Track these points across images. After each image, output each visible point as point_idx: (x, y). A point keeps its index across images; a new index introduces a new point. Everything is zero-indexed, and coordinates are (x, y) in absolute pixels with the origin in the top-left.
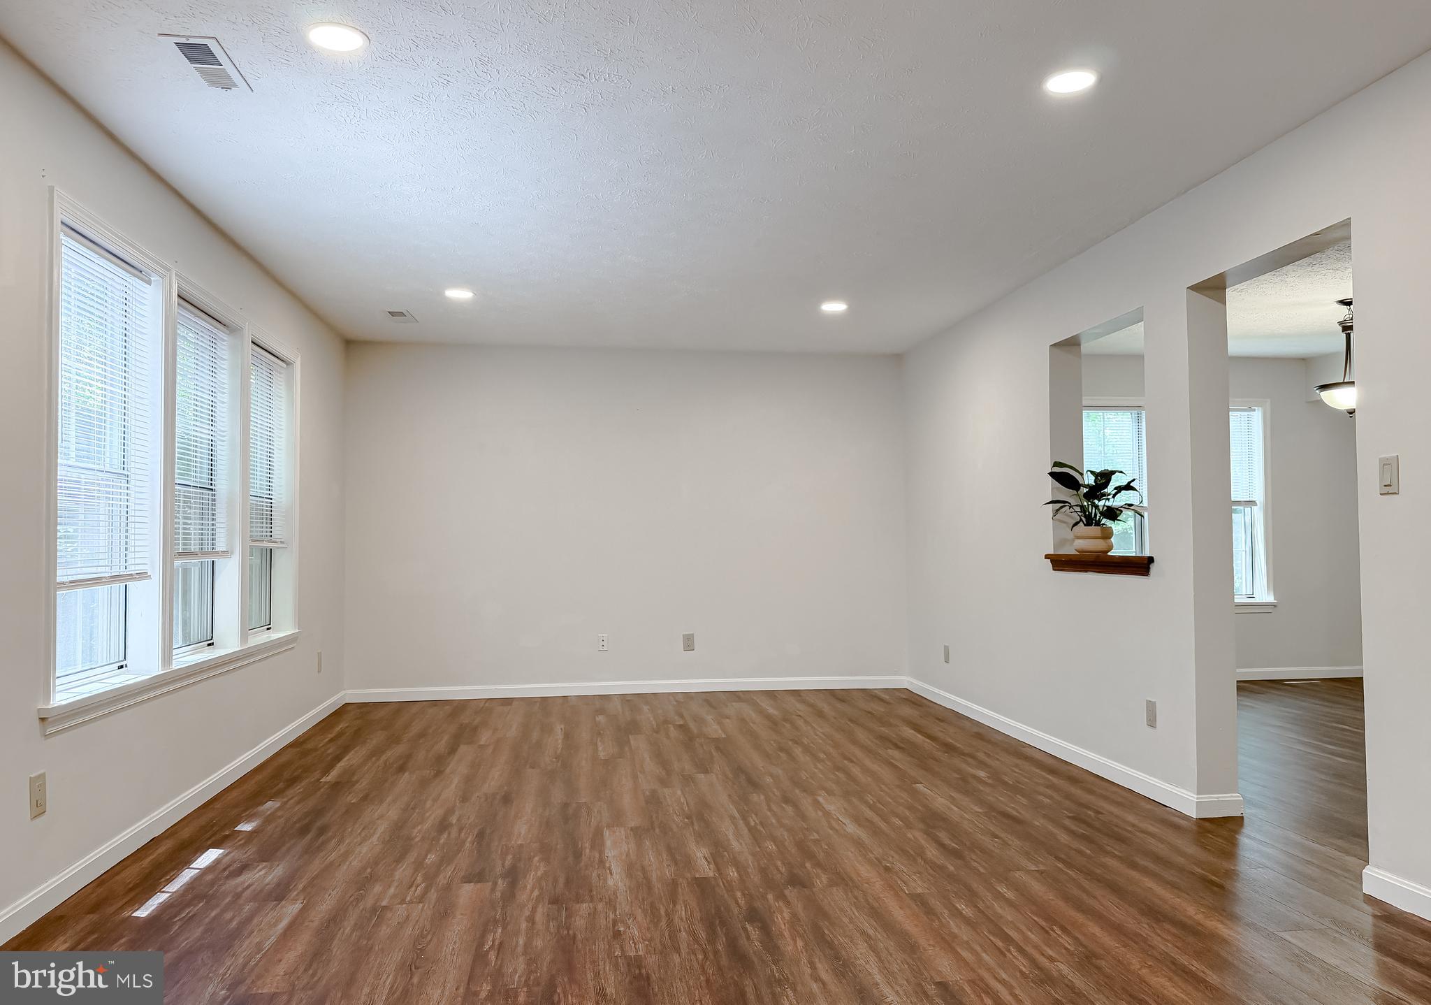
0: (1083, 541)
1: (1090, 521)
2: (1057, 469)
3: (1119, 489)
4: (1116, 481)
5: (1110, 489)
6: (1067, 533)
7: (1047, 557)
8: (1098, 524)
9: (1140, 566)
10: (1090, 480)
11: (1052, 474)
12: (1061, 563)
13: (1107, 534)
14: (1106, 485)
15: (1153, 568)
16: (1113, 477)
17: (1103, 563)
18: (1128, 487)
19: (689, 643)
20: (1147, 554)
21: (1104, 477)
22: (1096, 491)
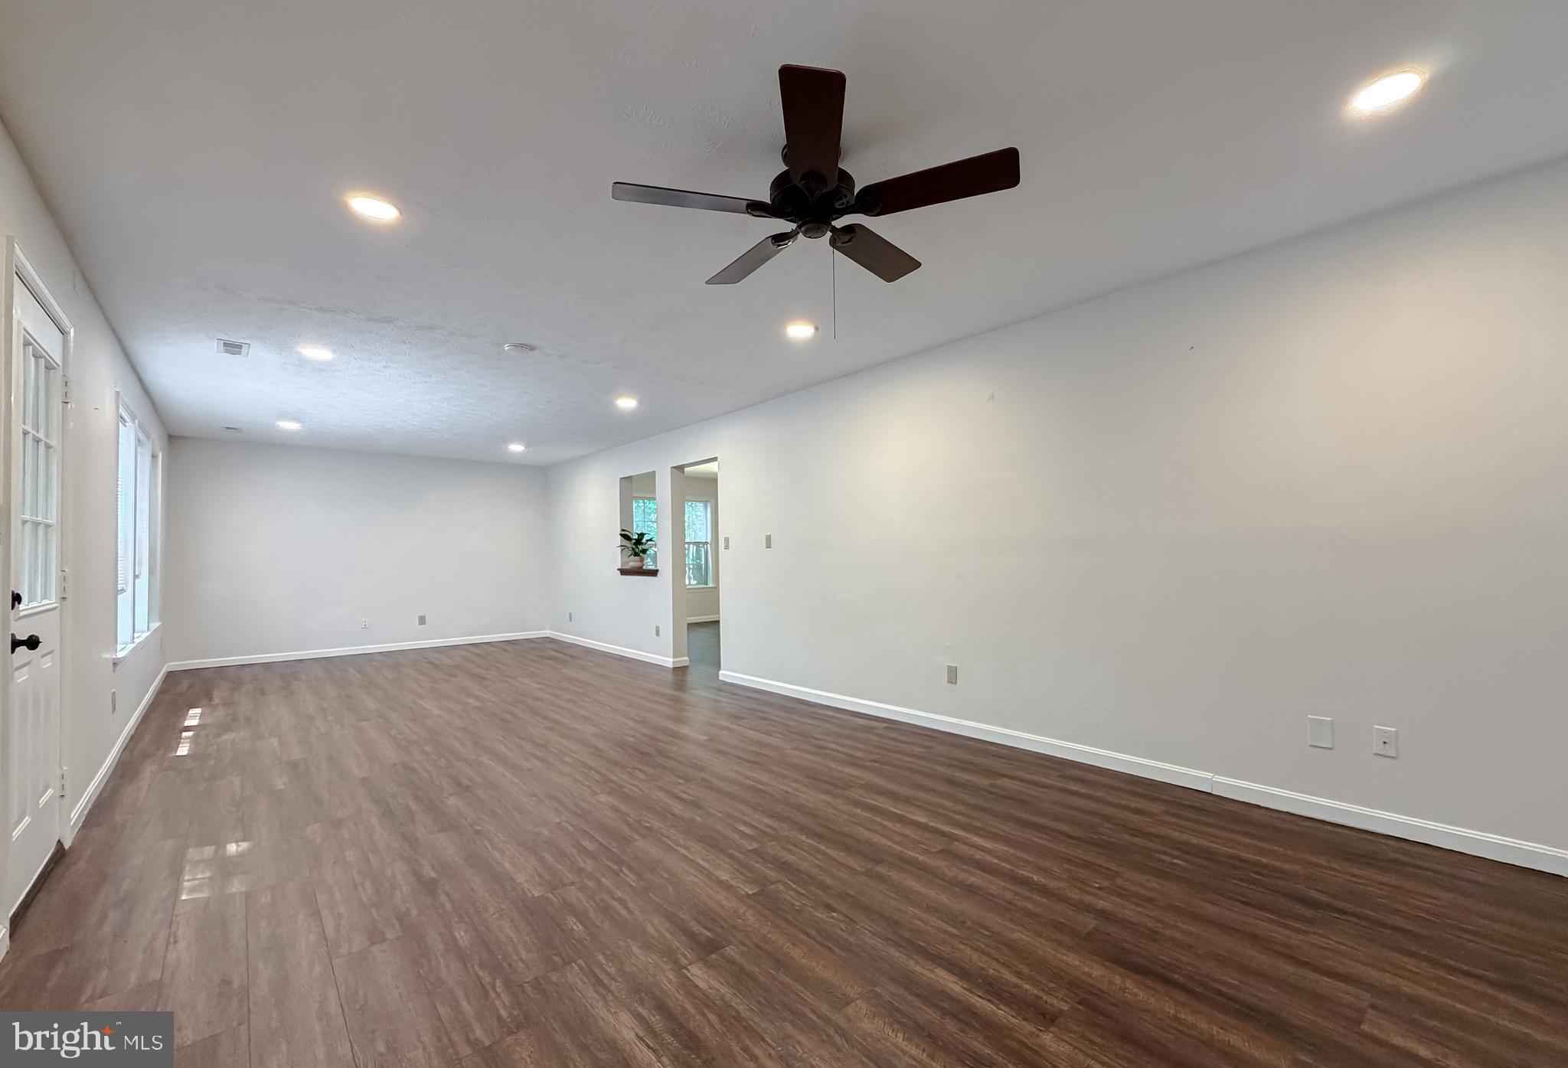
0: (633, 563)
1: (636, 554)
2: (623, 533)
3: (647, 541)
4: (646, 537)
5: (644, 541)
6: (626, 559)
7: (619, 569)
8: (639, 555)
9: (654, 573)
10: (636, 537)
11: (621, 535)
12: (624, 572)
13: (642, 560)
14: (642, 539)
15: (659, 574)
16: (645, 536)
17: (640, 572)
18: (651, 540)
19: (422, 620)
20: (657, 568)
21: (642, 535)
22: (638, 542)
